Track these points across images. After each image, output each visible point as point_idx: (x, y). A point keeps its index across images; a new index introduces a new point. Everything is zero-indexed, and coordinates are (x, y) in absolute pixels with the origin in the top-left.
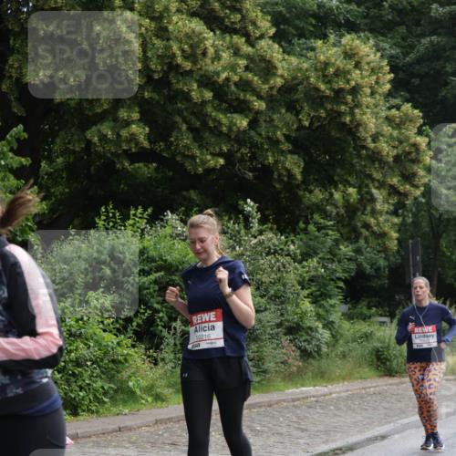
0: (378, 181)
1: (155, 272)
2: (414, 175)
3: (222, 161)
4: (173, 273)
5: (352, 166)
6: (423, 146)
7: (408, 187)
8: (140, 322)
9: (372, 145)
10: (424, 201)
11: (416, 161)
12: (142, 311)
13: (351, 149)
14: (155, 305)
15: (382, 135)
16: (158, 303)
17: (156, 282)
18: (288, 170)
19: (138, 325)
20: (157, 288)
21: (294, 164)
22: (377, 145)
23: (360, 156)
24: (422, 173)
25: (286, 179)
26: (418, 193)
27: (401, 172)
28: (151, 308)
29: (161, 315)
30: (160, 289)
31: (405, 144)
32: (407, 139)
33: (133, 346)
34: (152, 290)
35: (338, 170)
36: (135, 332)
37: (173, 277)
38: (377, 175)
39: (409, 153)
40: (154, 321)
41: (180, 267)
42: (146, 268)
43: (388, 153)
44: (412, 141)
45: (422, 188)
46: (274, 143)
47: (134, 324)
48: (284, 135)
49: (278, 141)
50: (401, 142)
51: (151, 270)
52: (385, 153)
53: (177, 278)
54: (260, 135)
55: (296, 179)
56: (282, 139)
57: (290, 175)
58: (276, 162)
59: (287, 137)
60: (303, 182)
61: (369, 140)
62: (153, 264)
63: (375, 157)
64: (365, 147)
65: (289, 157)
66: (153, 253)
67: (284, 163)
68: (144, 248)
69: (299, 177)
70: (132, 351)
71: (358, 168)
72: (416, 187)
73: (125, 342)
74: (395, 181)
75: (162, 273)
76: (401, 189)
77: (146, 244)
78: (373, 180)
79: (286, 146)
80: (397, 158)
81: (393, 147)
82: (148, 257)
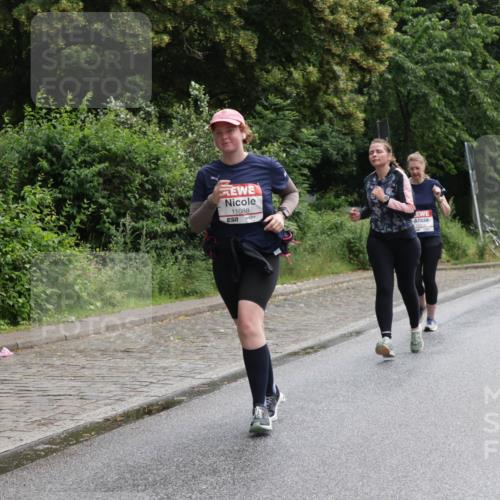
0: (339, 56)
1: (99, 163)
2: (378, 48)
3: (166, 38)
4: (118, 165)
5: (312, 41)
6: (386, 16)
7: (371, 61)
8: (84, 217)
9: (331, 18)
10: (390, 77)
11: (379, 33)
12: (86, 206)
13: (309, 23)
14: (101, 200)
15: (342, 6)
16: (103, 198)
17: (99, 174)
18: (242, 48)
19: (82, 222)
20: (101, 180)
21: (247, 41)
22: (337, 16)
23: (318, 30)
24: (386, 46)
25: (239, 57)
26: (383, 68)
27: (364, 45)
28: (96, 203)
29: (107, 210)
30: (105, 182)
31: (367, 15)
32: (369, 8)
33: (77, 245)
34: (96, 183)
35: (296, 46)
36: (79, 230)
37: (120, 168)
38: (337, 50)
39: (371, 24)
40: (100, 217)
41: (127, 157)
42: (88, 159)
43: (348, 25)
44: (374, 10)
45: (387, 63)
46: (225, 18)
47: (77, 220)
48: (235, 9)
49: (228, 17)
50: (362, 13)
51: (94, 161)
52: (344, 26)
53: (124, 169)
54: (209, 9)
55: (251, 57)
56: (233, 13)
57: (244, 54)
58: (228, 39)
59: (239, 12)
60: (258, 60)
61: (327, 12)
62: (96, 155)
63: (335, 31)
64: (322, 20)
65: (242, 33)
66: (95, 142)
67: (236, 40)
68: (84, 136)
69: (254, 55)
70: (76, 251)
71: (318, 43)
72: (381, 61)
73: (67, 241)
74: (357, 55)
75: (107, 164)
76: (364, 64)
77: (86, 132)
78: (333, 55)
79: (238, 22)
80: (359, 31)
81: (354, 18)
82: (89, 147)
